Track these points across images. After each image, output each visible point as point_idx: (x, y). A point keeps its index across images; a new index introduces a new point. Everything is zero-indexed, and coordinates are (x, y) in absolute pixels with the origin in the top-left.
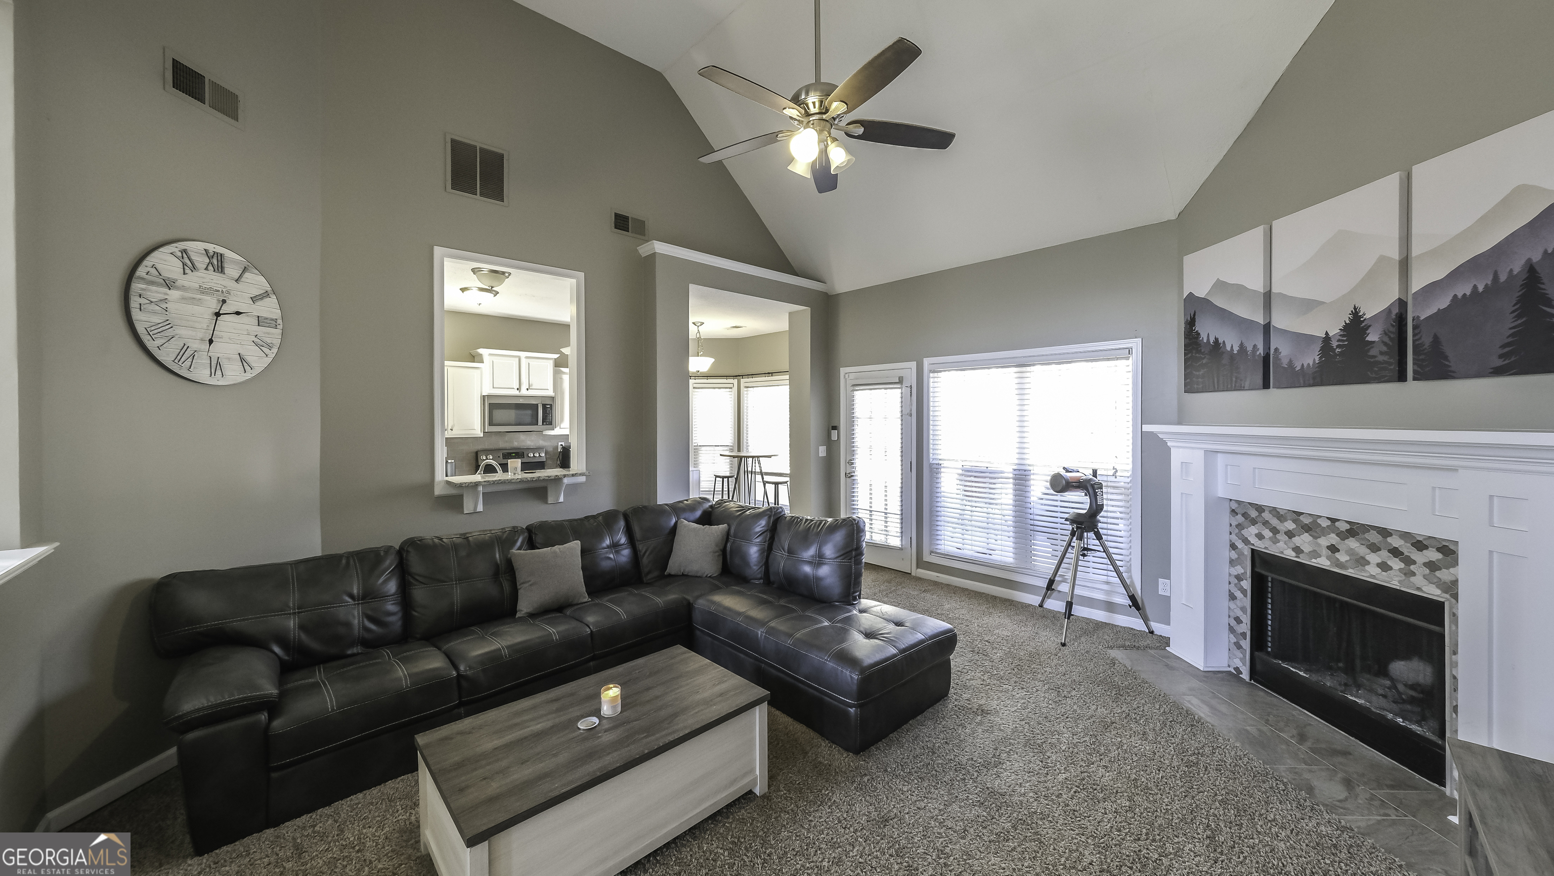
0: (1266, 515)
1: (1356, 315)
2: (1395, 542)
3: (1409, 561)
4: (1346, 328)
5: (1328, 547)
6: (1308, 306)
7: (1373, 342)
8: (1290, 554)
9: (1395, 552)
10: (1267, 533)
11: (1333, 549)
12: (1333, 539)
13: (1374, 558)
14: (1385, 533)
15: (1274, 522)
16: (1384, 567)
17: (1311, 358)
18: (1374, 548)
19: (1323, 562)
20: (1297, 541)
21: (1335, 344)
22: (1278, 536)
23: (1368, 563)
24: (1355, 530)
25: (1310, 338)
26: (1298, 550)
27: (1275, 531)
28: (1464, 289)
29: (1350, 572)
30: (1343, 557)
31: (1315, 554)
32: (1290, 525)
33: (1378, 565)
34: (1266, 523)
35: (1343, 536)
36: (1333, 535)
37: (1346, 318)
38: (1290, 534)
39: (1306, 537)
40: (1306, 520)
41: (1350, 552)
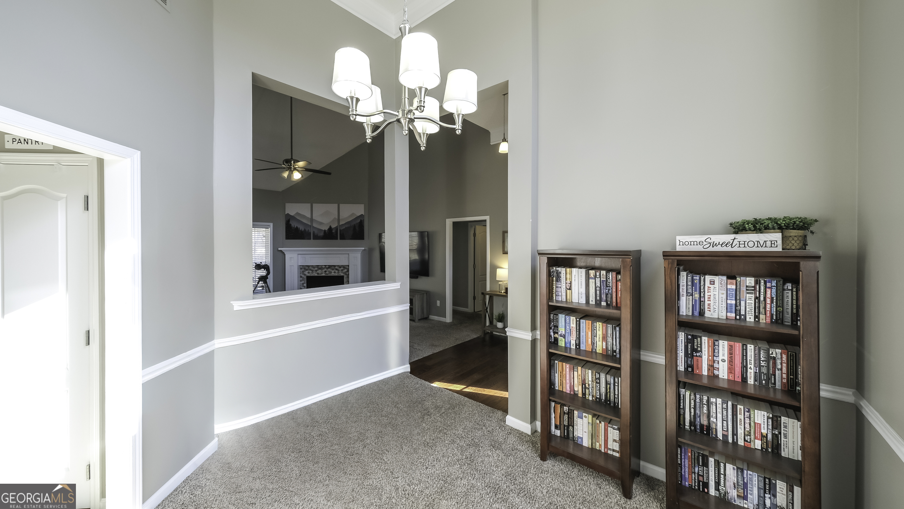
0: (310, 268)
1: (330, 227)
2: (336, 267)
3: (338, 270)
4: (329, 229)
5: (324, 271)
6: (321, 223)
7: (333, 232)
8: (316, 275)
9: (337, 269)
10: (311, 272)
11: (325, 271)
12: (325, 270)
13: (333, 271)
14: (335, 266)
15: (312, 269)
16: (335, 272)
17: (322, 234)
18: (333, 269)
19: (324, 275)
20: (318, 272)
21: (327, 232)
22: (313, 272)
23: (332, 272)
24: (330, 267)
25: (321, 230)
26: (318, 274)
27: (312, 271)
28: (347, 226)
29: (329, 275)
30: (327, 273)
31: (322, 273)
32: (316, 269)
33: (334, 272)
34: (310, 270)
35: (327, 268)
36: (325, 269)
37: (328, 227)
38: (316, 271)
39: (320, 270)
40: (320, 267)
41: (329, 271)
